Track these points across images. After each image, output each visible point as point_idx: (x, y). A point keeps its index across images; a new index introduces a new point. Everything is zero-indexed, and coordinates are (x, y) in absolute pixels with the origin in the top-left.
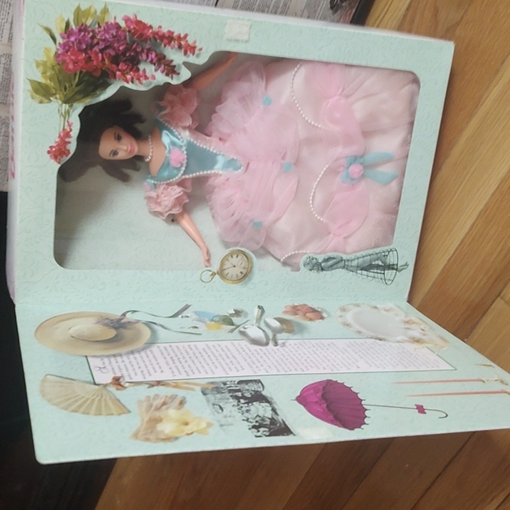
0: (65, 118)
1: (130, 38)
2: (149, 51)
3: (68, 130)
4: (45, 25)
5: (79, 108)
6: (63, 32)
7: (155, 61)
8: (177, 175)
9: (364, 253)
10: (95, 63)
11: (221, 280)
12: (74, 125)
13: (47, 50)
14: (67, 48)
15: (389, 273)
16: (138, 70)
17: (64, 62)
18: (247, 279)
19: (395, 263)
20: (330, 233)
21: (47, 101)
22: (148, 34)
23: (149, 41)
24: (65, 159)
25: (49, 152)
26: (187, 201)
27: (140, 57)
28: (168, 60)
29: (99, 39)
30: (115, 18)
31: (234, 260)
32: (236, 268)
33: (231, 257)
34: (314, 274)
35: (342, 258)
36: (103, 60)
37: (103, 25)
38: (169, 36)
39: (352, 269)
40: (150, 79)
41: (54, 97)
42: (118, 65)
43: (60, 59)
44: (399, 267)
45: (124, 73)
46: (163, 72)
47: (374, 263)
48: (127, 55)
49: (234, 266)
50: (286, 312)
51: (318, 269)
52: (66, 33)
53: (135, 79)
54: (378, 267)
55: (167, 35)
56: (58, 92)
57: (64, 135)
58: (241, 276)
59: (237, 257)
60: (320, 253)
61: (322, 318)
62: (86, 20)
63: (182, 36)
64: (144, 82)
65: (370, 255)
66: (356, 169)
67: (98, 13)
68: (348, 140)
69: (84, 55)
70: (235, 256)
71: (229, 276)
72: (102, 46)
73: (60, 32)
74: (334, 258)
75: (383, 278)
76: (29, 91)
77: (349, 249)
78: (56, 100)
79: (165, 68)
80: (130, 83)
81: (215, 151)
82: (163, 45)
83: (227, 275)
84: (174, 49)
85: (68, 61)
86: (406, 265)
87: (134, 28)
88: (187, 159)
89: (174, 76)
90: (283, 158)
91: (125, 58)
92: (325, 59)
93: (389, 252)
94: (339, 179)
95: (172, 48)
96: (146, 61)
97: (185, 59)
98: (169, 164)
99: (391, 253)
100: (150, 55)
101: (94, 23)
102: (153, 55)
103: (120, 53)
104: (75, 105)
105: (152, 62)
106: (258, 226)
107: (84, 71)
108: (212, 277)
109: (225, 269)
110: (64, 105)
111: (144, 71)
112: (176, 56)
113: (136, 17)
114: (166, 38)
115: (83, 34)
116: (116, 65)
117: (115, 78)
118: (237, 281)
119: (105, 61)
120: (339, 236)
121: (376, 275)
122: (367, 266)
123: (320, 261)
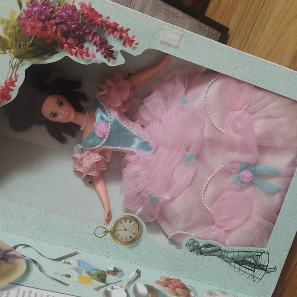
0: (13, 69)
1: (82, 20)
2: (95, 34)
3: (14, 80)
5: (27, 64)
7: (97, 44)
9: (240, 248)
10: (49, 32)
11: (112, 239)
12: (19, 77)
13: (13, 12)
15: (259, 273)
16: (83, 47)
17: (24, 25)
18: (134, 244)
19: (266, 264)
20: (214, 224)
21: (2, 52)
22: (97, 21)
23: (97, 26)
24: (6, 102)
27: (87, 37)
28: (109, 45)
29: (57, 15)
30: (74, 2)
31: (127, 225)
32: (126, 231)
33: (125, 221)
34: (193, 255)
35: (221, 247)
36: (56, 32)
37: (62, 5)
38: (114, 27)
39: (227, 259)
40: (91, 57)
41: (9, 50)
42: (67, 40)
43: (22, 22)
44: (268, 269)
45: (70, 47)
46: (102, 54)
47: (247, 259)
48: (77, 33)
49: (126, 230)
50: (158, 282)
51: (198, 252)
52: (31, 3)
53: (78, 54)
54: (250, 264)
55: (112, 26)
56: (13, 47)
57: (9, 83)
58: (129, 239)
59: (130, 222)
60: (202, 239)
63: (125, 29)
64: (85, 57)
65: (245, 252)
66: (247, 174)
68: (245, 149)
69: (42, 24)
70: (128, 221)
71: (120, 237)
72: (58, 20)
74: (213, 246)
75: (253, 275)
77: (227, 242)
78: (10, 54)
79: (105, 50)
80: (74, 55)
82: (107, 32)
83: (118, 235)
84: (115, 39)
85: (27, 25)
86: (275, 269)
87: (87, 13)
88: (110, 132)
89: (111, 59)
90: (187, 149)
91: (74, 35)
92: (238, 78)
93: (262, 253)
94: (230, 179)
95: (114, 37)
96: (90, 41)
97: (123, 48)
99: (263, 254)
100: (95, 38)
101: (56, 1)
102: (98, 39)
103: (71, 30)
104: (24, 61)
105: (95, 43)
106: (154, 201)
107: (39, 36)
108: (105, 234)
109: (118, 230)
110: (16, 59)
111: (87, 49)
112: (116, 45)
113: (91, 5)
114: (111, 28)
115: (45, 7)
116: (65, 38)
117: (63, 48)
118: (126, 244)
119: (57, 33)
120: (221, 228)
121: (247, 271)
122: (240, 261)
123: (201, 245)
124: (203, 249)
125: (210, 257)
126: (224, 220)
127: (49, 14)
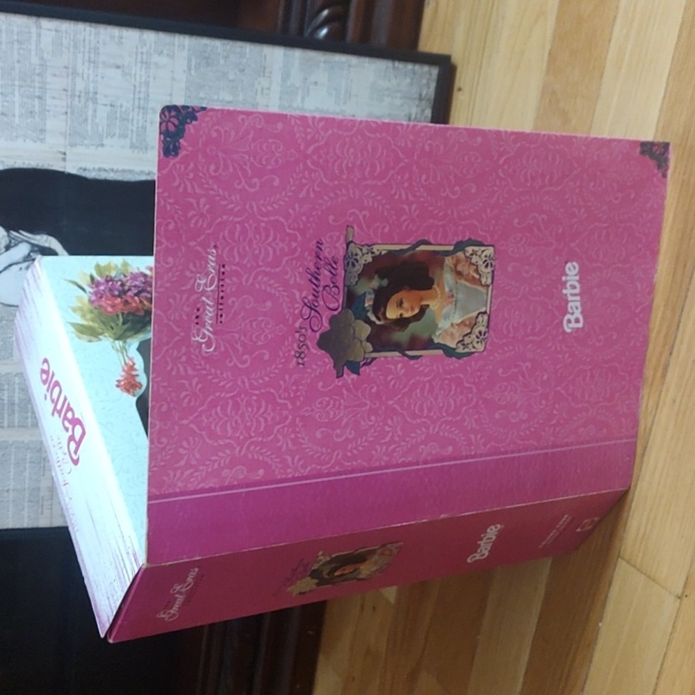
0: (122, 353)
6: (90, 283)
10: (134, 305)
13: (79, 298)
14: (99, 295)
17: (101, 306)
21: (96, 339)
24: (140, 392)
29: (130, 286)
30: (138, 269)
36: (141, 302)
43: (96, 304)
52: (93, 284)
56: (105, 331)
57: (128, 369)
62: (110, 273)
67: (119, 267)
72: (135, 291)
73: (86, 283)
76: (72, 332)
78: (105, 338)
85: (105, 305)
101: (118, 274)
107: (126, 312)
115: (111, 283)
119: (143, 302)
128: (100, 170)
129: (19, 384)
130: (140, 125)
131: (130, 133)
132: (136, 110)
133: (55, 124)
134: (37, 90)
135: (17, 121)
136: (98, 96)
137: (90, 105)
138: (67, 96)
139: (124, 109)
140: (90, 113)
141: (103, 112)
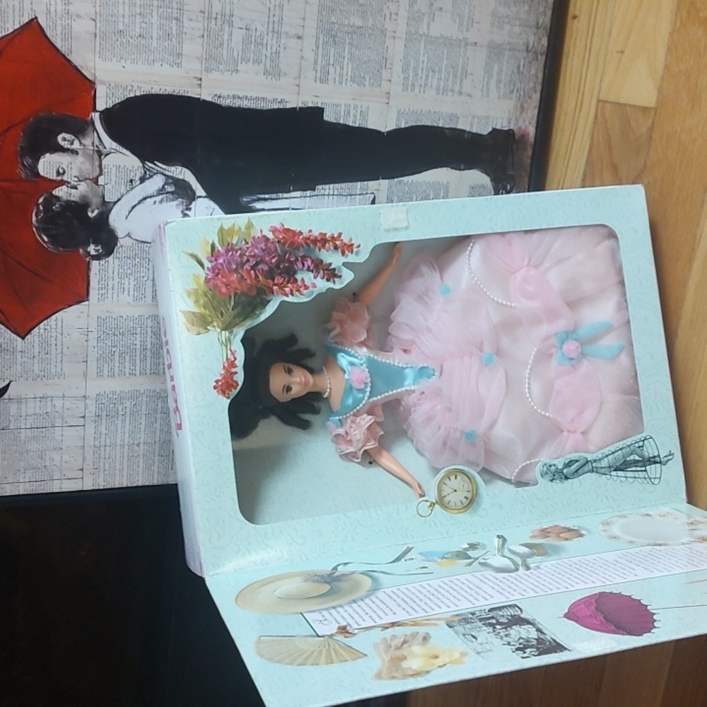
0: (226, 346)
1: (281, 249)
2: (304, 258)
3: (233, 359)
4: (190, 252)
5: (240, 332)
6: (210, 255)
7: (311, 268)
8: (363, 398)
9: (612, 448)
10: (249, 282)
11: (444, 512)
12: (237, 353)
13: (196, 277)
14: (216, 271)
15: (652, 469)
16: (296, 280)
17: (216, 286)
18: (474, 505)
19: (656, 454)
20: (563, 431)
21: (204, 331)
22: (299, 240)
23: (301, 248)
24: (235, 392)
25: (215, 388)
26: (382, 433)
27: (296, 267)
28: (326, 264)
29: (249, 256)
30: (261, 231)
31: (454, 483)
33: (448, 480)
34: (557, 485)
35: (587, 458)
36: (256, 277)
37: (250, 240)
38: (322, 239)
39: (603, 471)
40: (310, 288)
41: (211, 325)
42: (274, 280)
43: (211, 283)
44: (662, 459)
45: (281, 287)
46: (323, 278)
47: (628, 459)
48: (281, 267)
49: (456, 491)
50: (531, 537)
51: (561, 478)
52: (212, 256)
53: (294, 291)
54: (635, 463)
55: (319, 239)
56: (214, 319)
57: (228, 366)
58: (466, 502)
59: (456, 478)
60: (558, 458)
61: (581, 536)
62: (232, 240)
63: (336, 236)
64: (305, 292)
65: (621, 449)
66: (571, 346)
67: (243, 230)
69: (235, 275)
70: (453, 478)
71: (452, 504)
72: (253, 262)
73: (207, 256)
74: (577, 461)
75: (647, 476)
76: (183, 322)
77: (592, 448)
78: (213, 329)
79: (324, 273)
80: (290, 296)
81: (400, 365)
82: (317, 250)
83: (449, 502)
84: (330, 252)
85: (220, 284)
86: (671, 454)
87: (284, 237)
89: (336, 280)
90: (481, 349)
91: (280, 271)
93: (643, 441)
94: (554, 362)
95: (327, 251)
96: (302, 269)
97: (344, 260)
98: (351, 387)
99: (646, 442)
100: (305, 263)
101: (240, 240)
102: (309, 262)
103: (273, 266)
104: (235, 330)
105: (308, 269)
107: (239, 292)
108: (431, 508)
109: (445, 496)
110: (223, 332)
111: (303, 280)
112: (333, 259)
113: (283, 225)
114: (319, 241)
115: (230, 253)
116: (271, 279)
117: (273, 293)
118: (464, 510)
119: (258, 277)
120: (575, 432)
121: (636, 474)
122: (621, 465)
123: (560, 467)
124: (565, 471)
125: (580, 477)
126: (573, 420)
127: (239, 260)
128: (234, 97)
129: (151, 327)
130: (274, 50)
131: (264, 58)
132: (270, 34)
133: (192, 48)
134: (175, 11)
135: (154, 43)
136: (233, 19)
137: (226, 28)
138: (204, 18)
139: (258, 33)
140: (226, 37)
141: (238, 35)
